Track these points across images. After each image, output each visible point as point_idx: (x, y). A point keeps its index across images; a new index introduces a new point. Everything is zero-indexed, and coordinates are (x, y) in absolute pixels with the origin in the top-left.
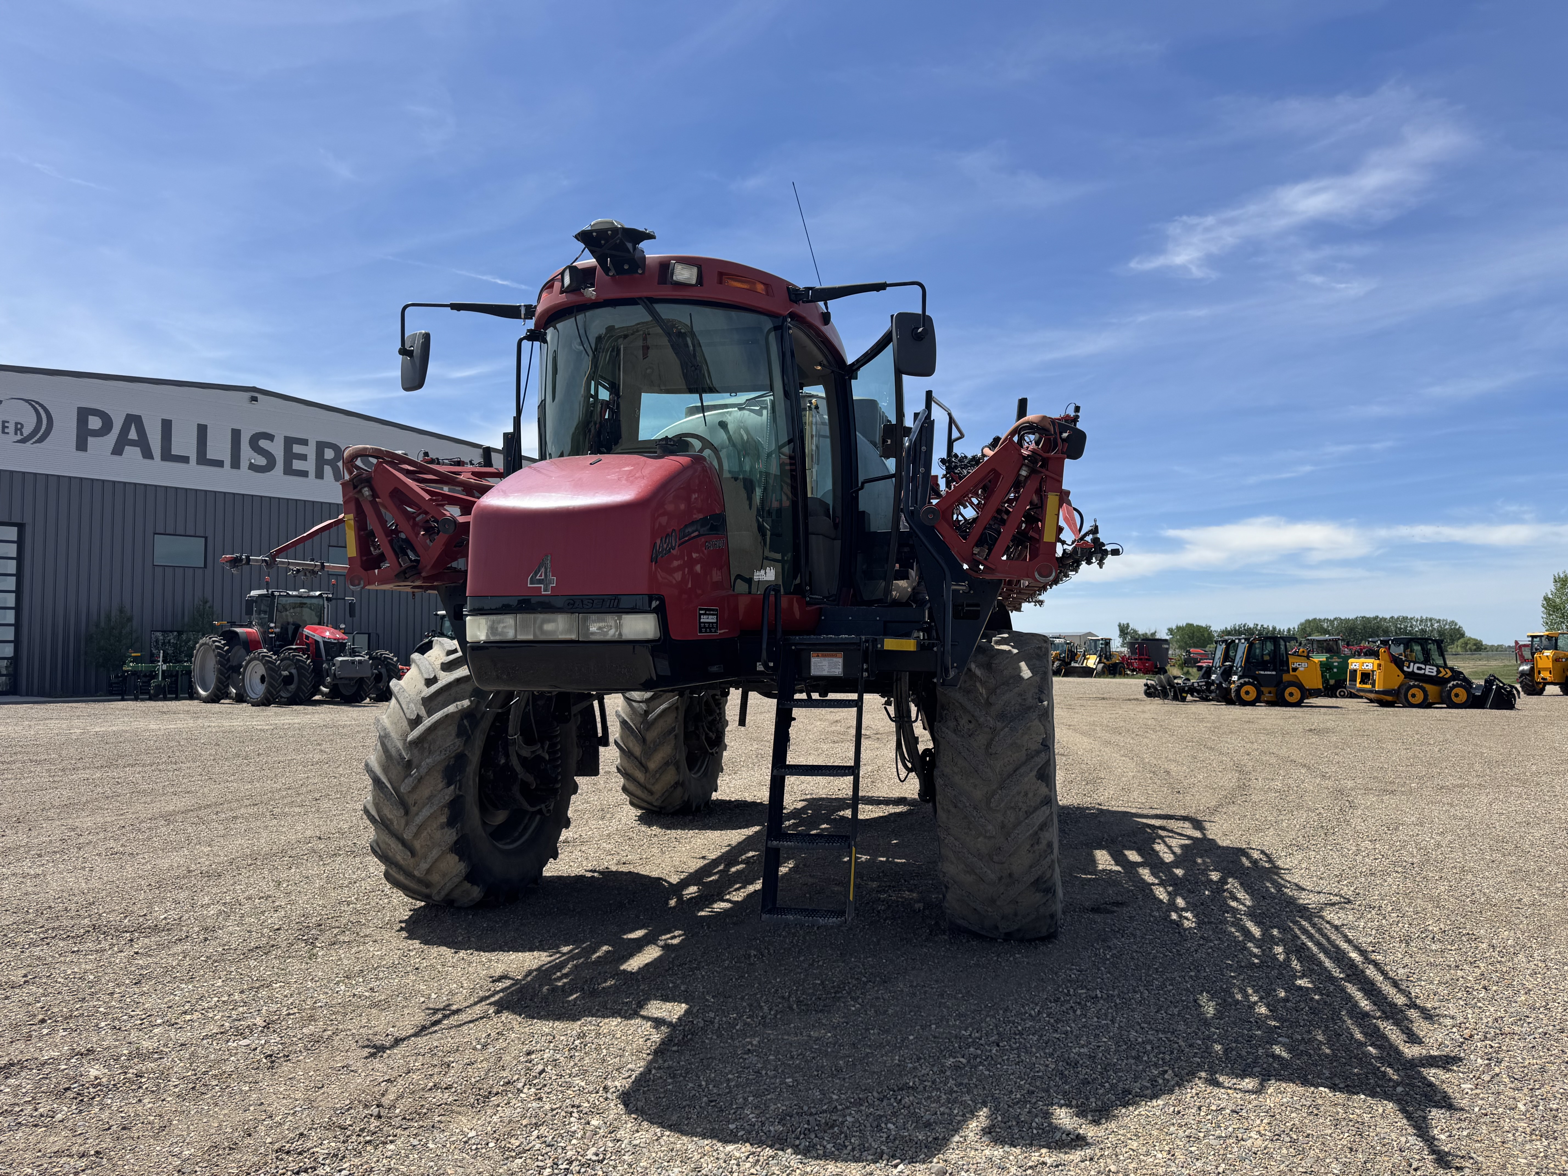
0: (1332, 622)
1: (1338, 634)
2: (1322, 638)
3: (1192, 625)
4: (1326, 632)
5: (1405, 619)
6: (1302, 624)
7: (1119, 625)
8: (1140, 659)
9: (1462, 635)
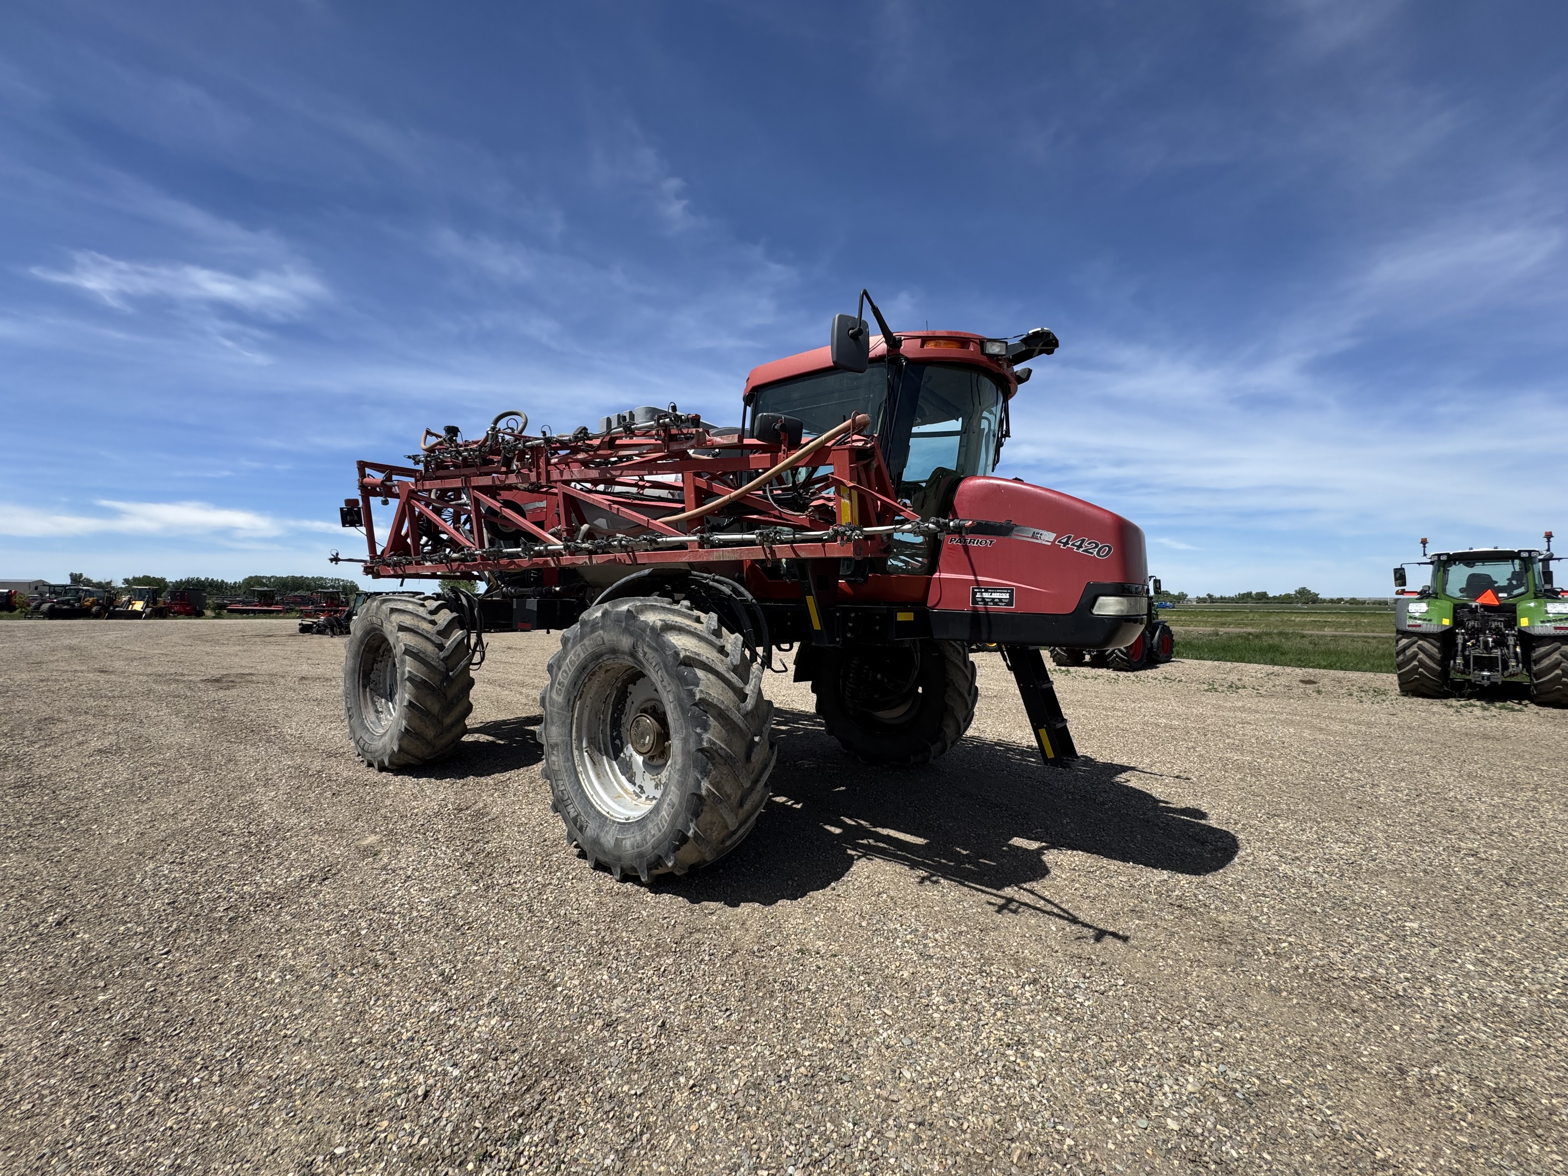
0: (269, 579)
1: (274, 587)
2: (261, 589)
3: (149, 577)
4: (264, 585)
5: (322, 578)
6: (246, 579)
7: (71, 575)
8: (181, 604)
9: (358, 589)
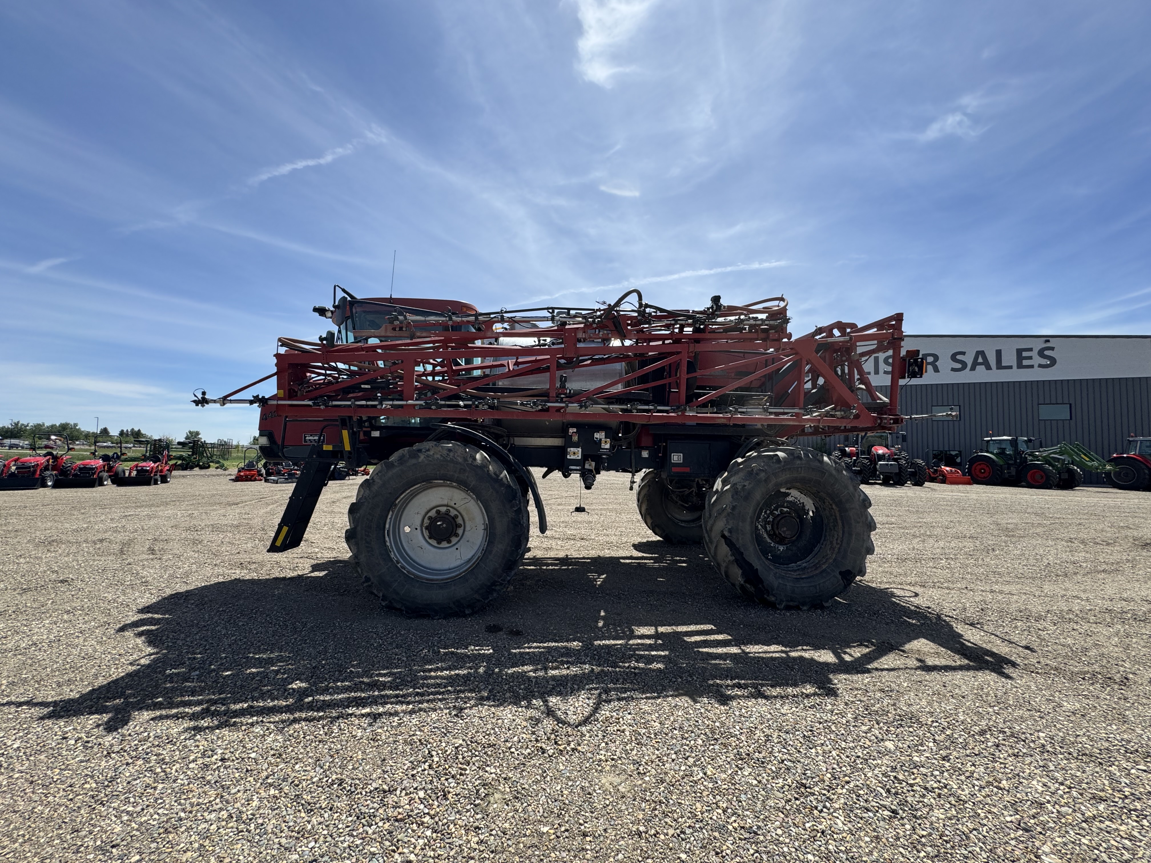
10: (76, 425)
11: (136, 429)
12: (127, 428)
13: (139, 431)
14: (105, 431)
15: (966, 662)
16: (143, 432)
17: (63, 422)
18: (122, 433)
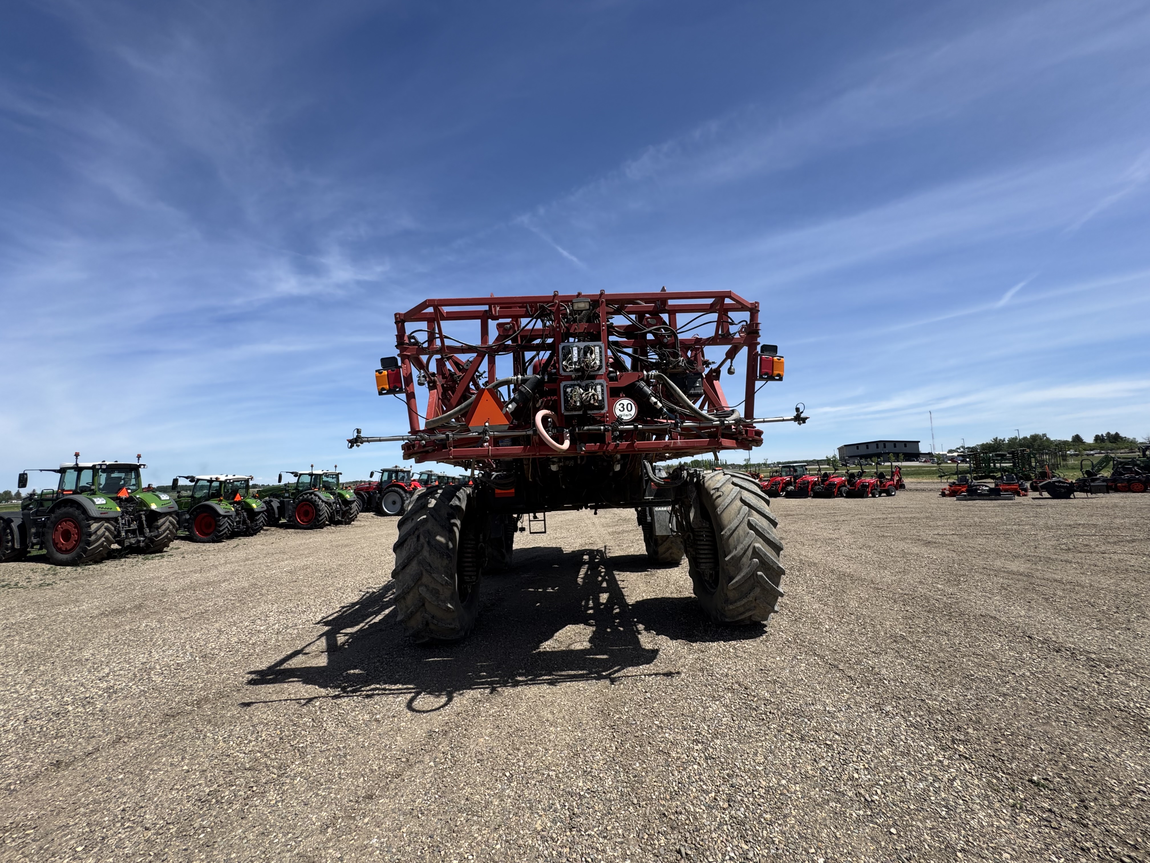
10: (1044, 435)
11: (1113, 432)
12: (1103, 432)
13: (1117, 434)
14: (1077, 439)
15: (282, 667)
16: (1122, 435)
17: (1033, 434)
18: (1097, 438)
